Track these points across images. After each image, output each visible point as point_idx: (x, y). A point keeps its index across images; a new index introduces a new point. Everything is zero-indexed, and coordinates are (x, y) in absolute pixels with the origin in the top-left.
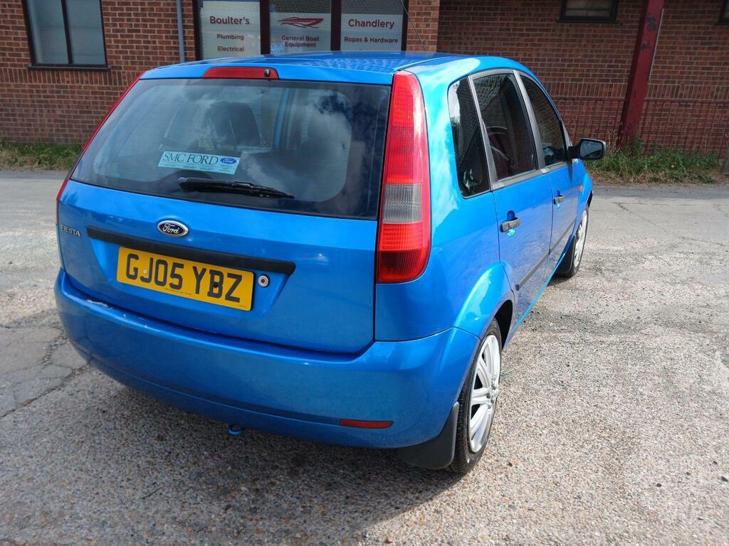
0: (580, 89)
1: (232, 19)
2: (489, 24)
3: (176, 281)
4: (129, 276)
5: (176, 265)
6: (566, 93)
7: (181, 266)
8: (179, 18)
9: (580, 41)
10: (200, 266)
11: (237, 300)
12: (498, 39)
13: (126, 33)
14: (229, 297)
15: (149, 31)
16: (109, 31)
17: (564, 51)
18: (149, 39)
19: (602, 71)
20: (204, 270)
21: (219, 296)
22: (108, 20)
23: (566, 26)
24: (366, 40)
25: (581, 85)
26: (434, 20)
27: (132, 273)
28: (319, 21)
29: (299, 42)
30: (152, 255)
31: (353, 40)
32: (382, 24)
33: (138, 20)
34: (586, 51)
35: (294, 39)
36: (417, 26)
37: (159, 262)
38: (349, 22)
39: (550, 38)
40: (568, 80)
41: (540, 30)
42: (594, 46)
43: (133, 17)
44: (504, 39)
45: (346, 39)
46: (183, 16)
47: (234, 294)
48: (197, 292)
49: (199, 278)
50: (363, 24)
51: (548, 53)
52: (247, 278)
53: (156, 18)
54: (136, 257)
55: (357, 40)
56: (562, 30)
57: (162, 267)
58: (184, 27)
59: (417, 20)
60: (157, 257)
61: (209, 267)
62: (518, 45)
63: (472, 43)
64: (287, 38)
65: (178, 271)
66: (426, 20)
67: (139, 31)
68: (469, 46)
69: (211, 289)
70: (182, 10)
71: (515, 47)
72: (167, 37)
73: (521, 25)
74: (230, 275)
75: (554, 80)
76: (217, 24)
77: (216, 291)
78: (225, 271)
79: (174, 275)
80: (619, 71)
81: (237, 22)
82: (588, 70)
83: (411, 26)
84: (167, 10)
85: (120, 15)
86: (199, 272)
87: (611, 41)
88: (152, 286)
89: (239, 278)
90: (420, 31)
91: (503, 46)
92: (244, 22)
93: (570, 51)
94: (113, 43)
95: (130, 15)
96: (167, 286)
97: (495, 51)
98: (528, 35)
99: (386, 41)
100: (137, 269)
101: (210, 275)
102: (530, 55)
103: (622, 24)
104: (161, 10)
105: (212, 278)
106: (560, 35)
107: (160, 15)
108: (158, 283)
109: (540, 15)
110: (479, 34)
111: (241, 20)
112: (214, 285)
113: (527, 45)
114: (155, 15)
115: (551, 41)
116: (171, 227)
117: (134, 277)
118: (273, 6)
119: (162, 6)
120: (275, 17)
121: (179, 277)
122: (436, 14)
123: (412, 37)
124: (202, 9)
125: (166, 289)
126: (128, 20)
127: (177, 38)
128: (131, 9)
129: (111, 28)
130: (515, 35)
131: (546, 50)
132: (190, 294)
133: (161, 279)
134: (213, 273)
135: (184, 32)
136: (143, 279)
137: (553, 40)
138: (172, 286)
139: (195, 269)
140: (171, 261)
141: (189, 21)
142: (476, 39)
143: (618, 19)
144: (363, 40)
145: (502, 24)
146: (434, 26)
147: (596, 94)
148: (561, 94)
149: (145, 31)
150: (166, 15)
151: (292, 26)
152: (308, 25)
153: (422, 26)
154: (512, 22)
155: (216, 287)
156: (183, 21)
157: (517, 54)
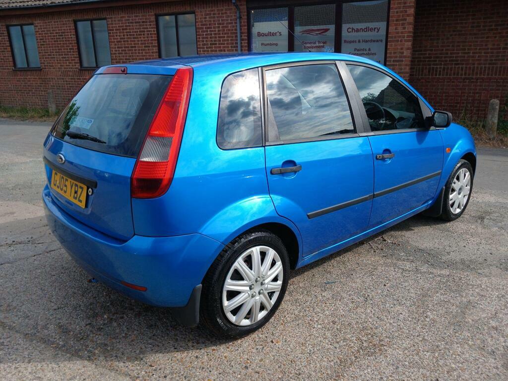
1: (270, 33)
2: (462, 23)
8: (239, 35)
12: (470, 34)
13: (209, 46)
15: (222, 44)
16: (200, 45)
18: (222, 48)
21: (76, 198)
22: (200, 38)
24: (359, 41)
26: (409, 24)
28: (327, 30)
29: (313, 45)
31: (350, 42)
32: (371, 30)
33: (216, 37)
35: (310, 43)
36: (396, 29)
38: (348, 29)
43: (213, 36)
44: (475, 34)
45: (345, 41)
46: (241, 33)
50: (358, 30)
53: (226, 36)
55: (353, 42)
58: (242, 40)
59: (396, 25)
62: (488, 37)
63: (448, 39)
64: (306, 43)
66: (403, 24)
67: (216, 44)
70: (241, 29)
71: (485, 39)
72: (231, 47)
73: (490, 22)
76: (261, 37)
81: (274, 34)
83: (391, 29)
84: (232, 30)
85: (206, 35)
90: (398, 33)
91: (474, 39)
92: (278, 34)
94: (202, 52)
95: (211, 35)
97: (467, 44)
98: (497, 29)
99: (374, 41)
102: (498, 45)
104: (229, 30)
107: (228, 33)
110: (454, 31)
111: (276, 33)
113: (495, 37)
114: (225, 34)
118: (297, 22)
119: (229, 28)
120: (298, 29)
122: (411, 19)
123: (392, 37)
124: (253, 28)
126: (210, 38)
127: (237, 47)
128: (212, 31)
129: (201, 43)
130: (485, 30)
135: (241, 43)
141: (245, 36)
142: (451, 35)
144: (357, 41)
145: (473, 23)
146: (410, 28)
149: (219, 44)
150: (231, 33)
151: (308, 35)
152: (320, 34)
153: (400, 29)
154: (482, 20)
156: (241, 36)
157: (486, 45)
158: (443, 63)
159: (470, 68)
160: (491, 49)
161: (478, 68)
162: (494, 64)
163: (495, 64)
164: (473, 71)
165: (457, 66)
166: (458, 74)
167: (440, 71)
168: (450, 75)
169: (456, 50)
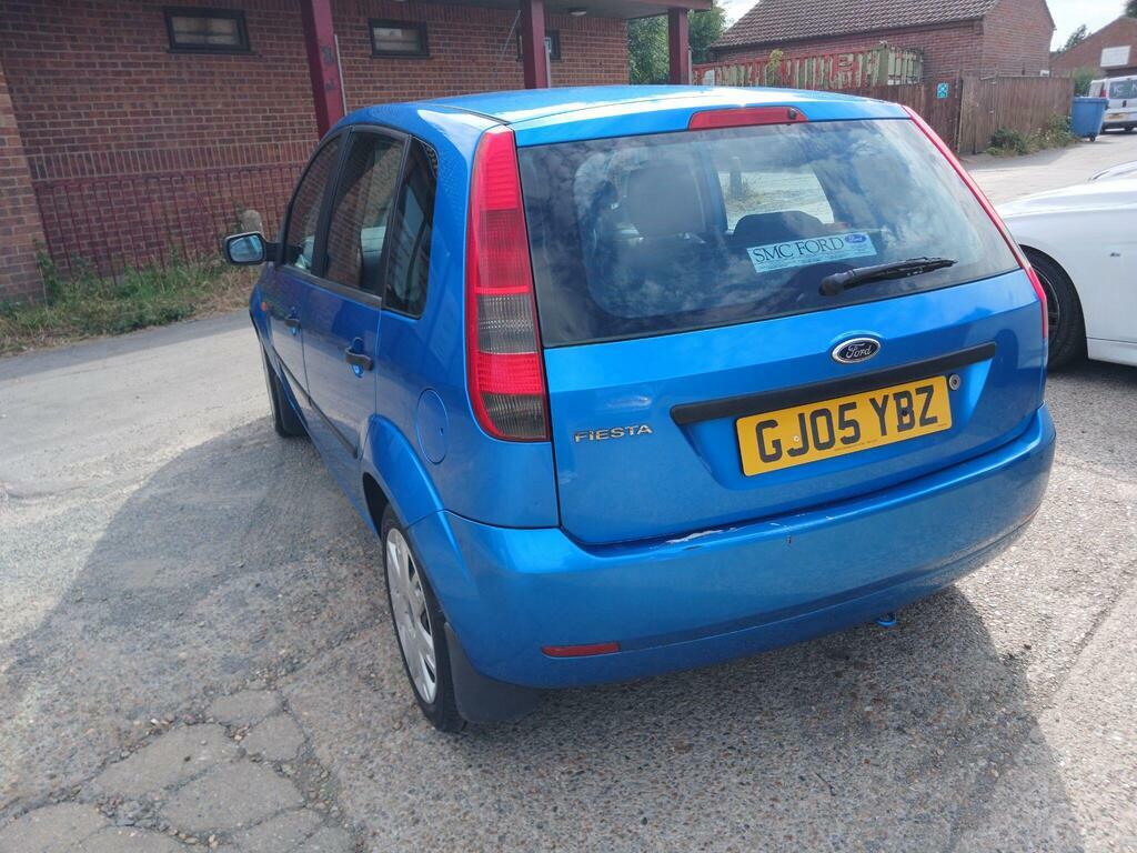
0: (236, 155)
2: (53, 55)
3: (850, 432)
4: (766, 458)
5: (843, 408)
6: (218, 163)
7: (853, 406)
9: (212, 82)
10: (878, 395)
11: (934, 420)
12: (80, 81)
14: (925, 421)
17: (194, 97)
19: (257, 125)
20: (886, 398)
21: (910, 426)
23: (184, 58)
25: (235, 149)
27: (770, 450)
30: (800, 410)
34: (225, 96)
37: (815, 415)
39: (167, 77)
40: (214, 142)
41: (145, 65)
42: (234, 89)
44: (90, 81)
47: (929, 415)
48: (884, 432)
49: (881, 411)
51: (169, 101)
52: (939, 384)
54: (772, 424)
56: (180, 65)
57: (822, 421)
60: (808, 410)
61: (891, 391)
62: (117, 89)
65: (849, 415)
68: (28, 94)
69: (900, 420)
71: (112, 93)
73: (111, 57)
74: (919, 391)
75: (194, 143)
77: (906, 420)
78: (911, 387)
79: (844, 425)
80: (280, 125)
82: (238, 126)
86: (880, 403)
87: (255, 82)
88: (814, 455)
89: (929, 390)
91: (91, 93)
93: (203, 97)
96: (838, 443)
97: (80, 103)
98: (129, 74)
100: (779, 441)
101: (894, 402)
102: (142, 106)
103: (261, 56)
105: (898, 404)
106: (179, 73)
108: (820, 446)
109: (136, 42)
110: (40, 72)
112: (902, 412)
113: (132, 89)
115: (169, 82)
116: (860, 348)
117: (777, 457)
121: (854, 423)
125: (839, 449)
130: (106, 73)
131: (165, 97)
132: (875, 440)
133: (824, 438)
134: (898, 396)
136: (793, 453)
137: (170, 81)
138: (846, 440)
139: (873, 401)
140: (833, 405)
142: (38, 82)
143: (253, 49)
145: (78, 56)
147: (261, 160)
148: (212, 164)
154: (94, 52)
155: (905, 415)
157: (120, 106)
158: (41, 147)
159: (104, 156)
160: (132, 114)
161: (119, 154)
162: (146, 145)
163: (150, 145)
164: (112, 161)
165: (76, 153)
166: (83, 172)
167: (41, 167)
168: (67, 174)
169: (62, 118)
